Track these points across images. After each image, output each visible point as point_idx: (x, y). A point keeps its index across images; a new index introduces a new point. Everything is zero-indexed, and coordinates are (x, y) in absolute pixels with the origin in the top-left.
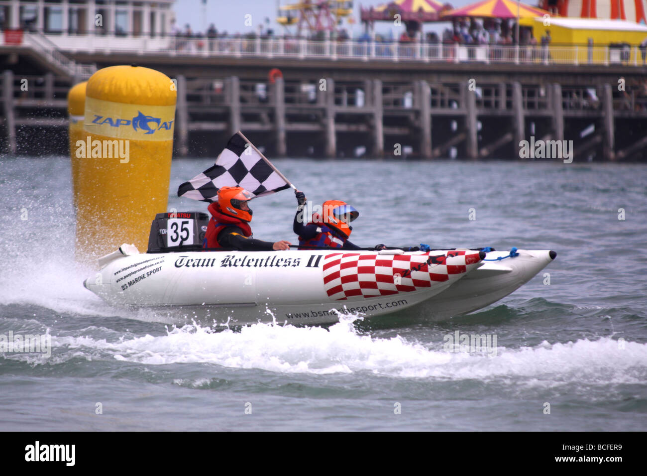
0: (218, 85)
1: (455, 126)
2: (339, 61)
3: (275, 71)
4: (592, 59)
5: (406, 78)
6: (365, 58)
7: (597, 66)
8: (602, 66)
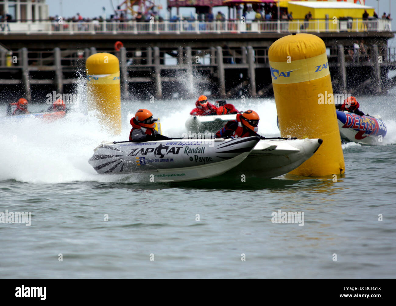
0: (80, 53)
1: (241, 76)
2: (161, 35)
3: (118, 42)
4: (328, 28)
5: (206, 45)
6: (178, 32)
7: (332, 33)
8: (335, 33)
